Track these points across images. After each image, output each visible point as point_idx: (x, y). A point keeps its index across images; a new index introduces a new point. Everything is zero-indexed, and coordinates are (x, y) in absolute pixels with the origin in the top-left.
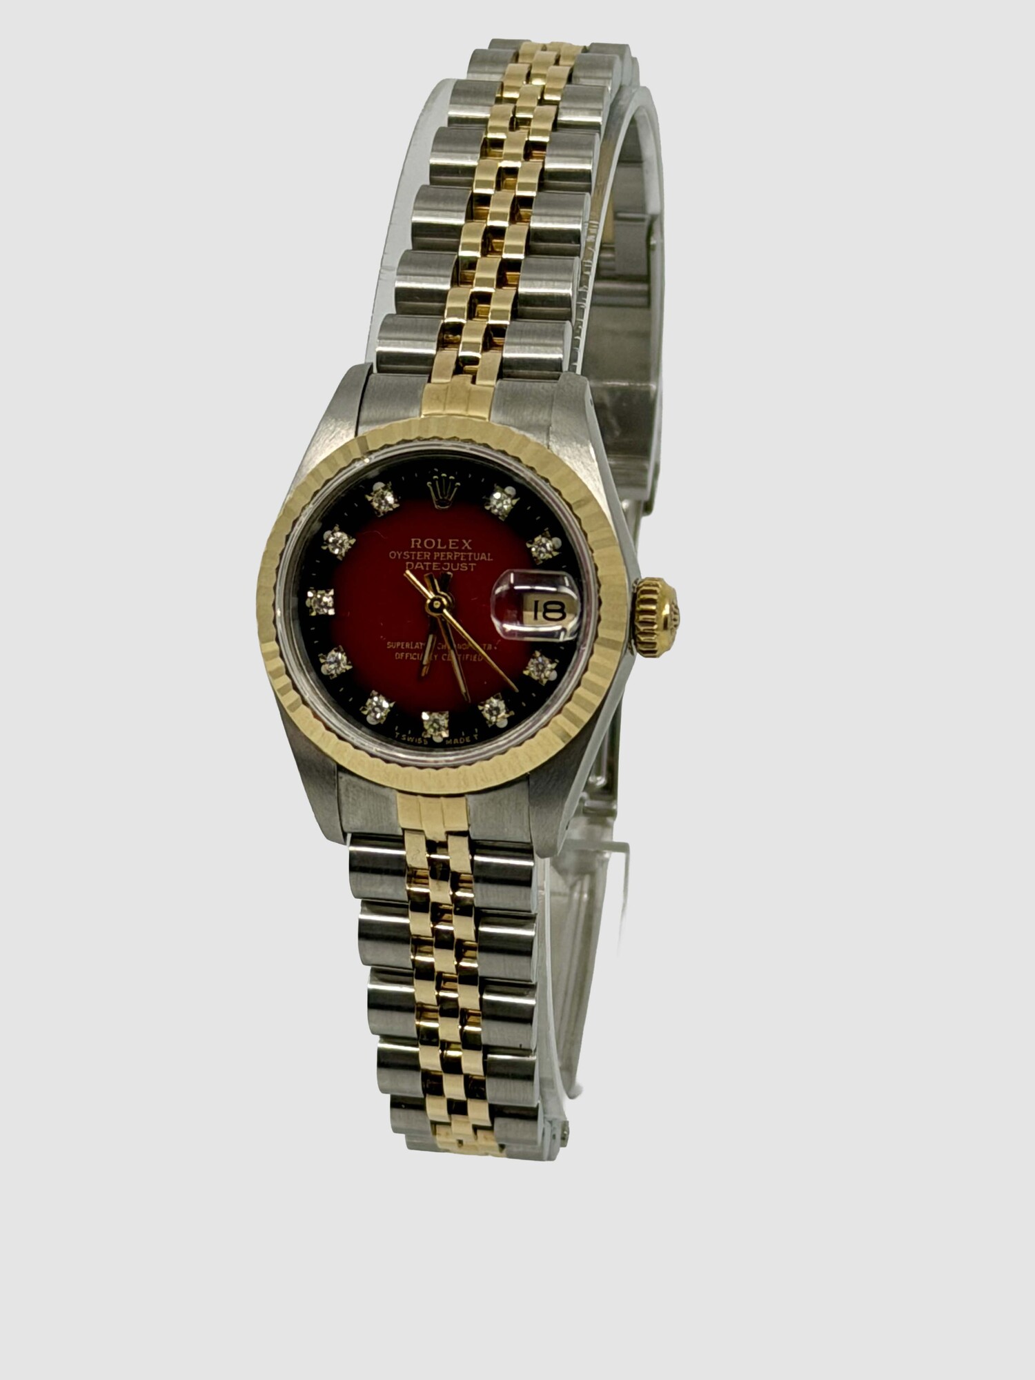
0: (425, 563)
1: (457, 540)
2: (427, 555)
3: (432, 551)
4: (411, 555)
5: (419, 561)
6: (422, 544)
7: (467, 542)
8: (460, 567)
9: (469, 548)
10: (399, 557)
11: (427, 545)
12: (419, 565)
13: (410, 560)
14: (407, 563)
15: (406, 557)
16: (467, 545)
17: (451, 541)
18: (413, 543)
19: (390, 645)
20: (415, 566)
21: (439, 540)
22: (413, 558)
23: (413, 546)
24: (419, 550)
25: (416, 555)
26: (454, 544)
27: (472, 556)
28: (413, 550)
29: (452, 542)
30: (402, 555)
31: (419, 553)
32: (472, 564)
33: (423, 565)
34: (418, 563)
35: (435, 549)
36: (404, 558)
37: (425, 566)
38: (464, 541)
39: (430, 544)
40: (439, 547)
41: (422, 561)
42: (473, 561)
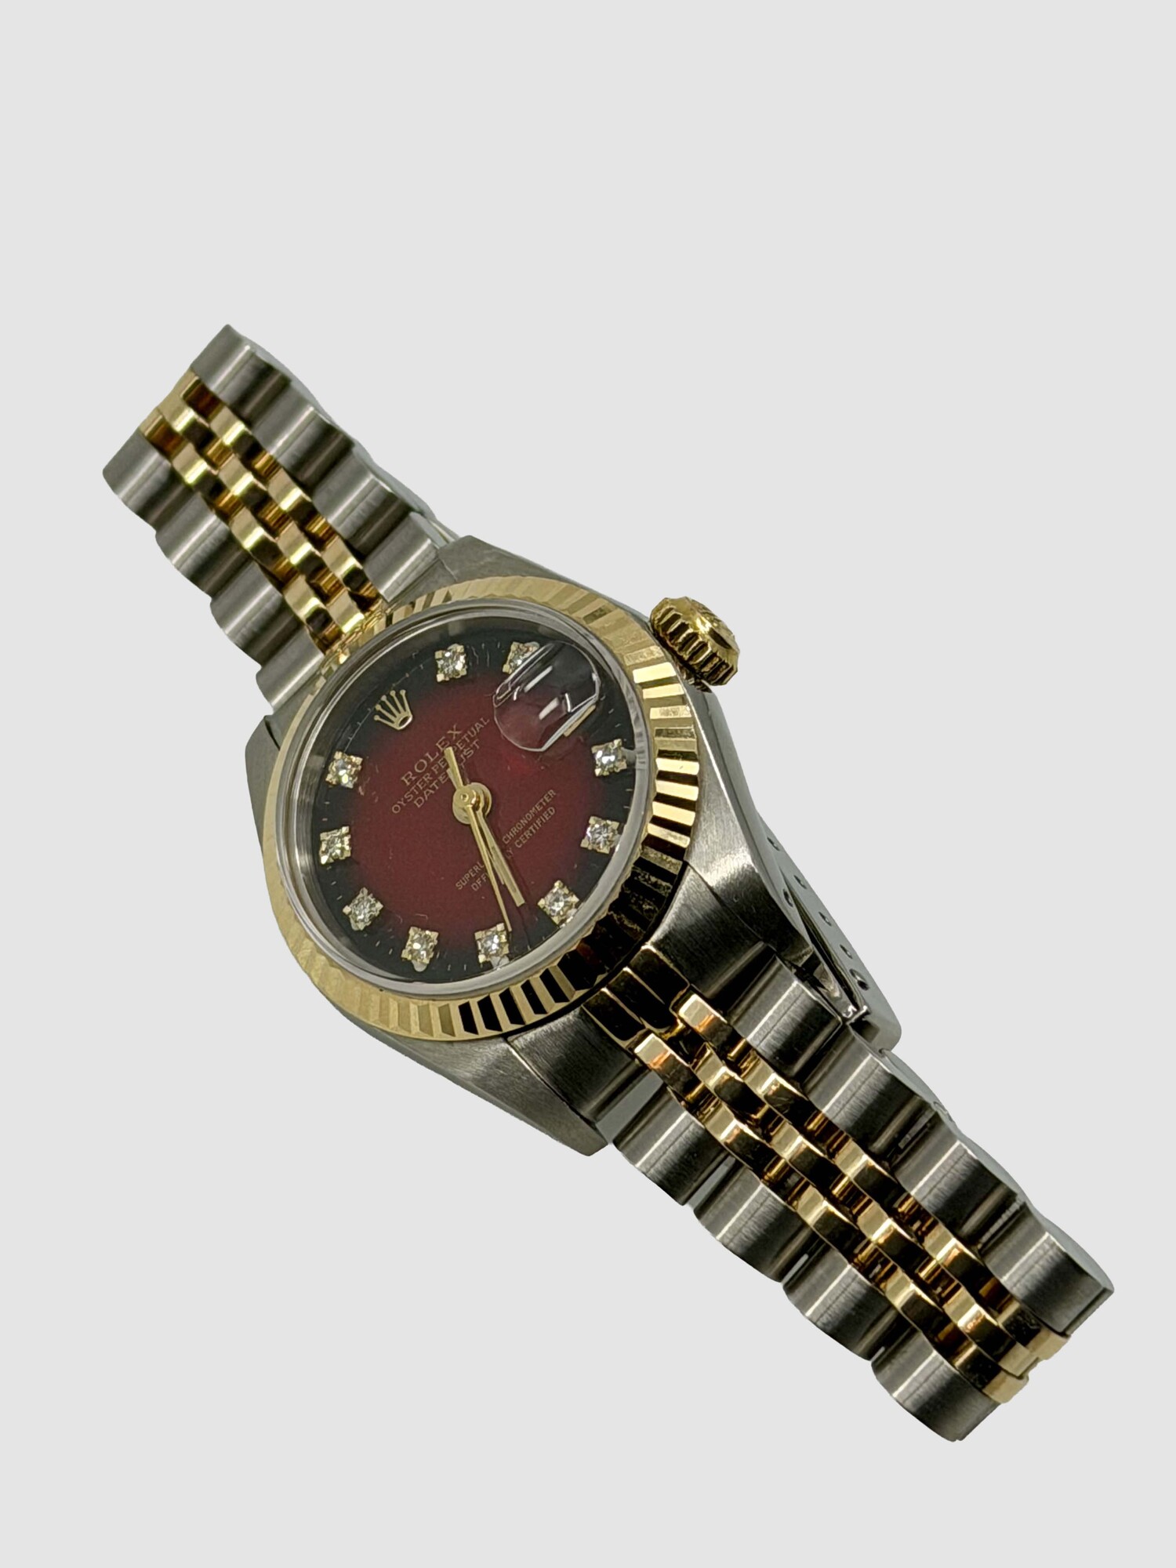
0: (431, 786)
1: (443, 738)
2: (427, 778)
3: (429, 770)
4: (413, 793)
5: (424, 789)
6: (415, 774)
7: (452, 730)
8: (465, 756)
9: (458, 733)
10: (404, 805)
11: (420, 769)
12: (427, 792)
13: (416, 796)
14: (415, 802)
15: (409, 798)
16: (455, 732)
17: (437, 744)
18: (406, 781)
19: (460, 885)
20: (424, 798)
21: (427, 754)
22: (417, 793)
23: (408, 784)
24: (416, 780)
25: (417, 787)
26: (443, 743)
27: (469, 736)
28: (410, 787)
29: (440, 744)
30: (405, 801)
31: (418, 784)
32: (474, 743)
33: (430, 789)
34: (425, 792)
35: (431, 765)
36: (409, 801)
37: (434, 788)
38: (450, 732)
39: (421, 766)
40: (432, 760)
41: (427, 787)
42: (472, 740)
